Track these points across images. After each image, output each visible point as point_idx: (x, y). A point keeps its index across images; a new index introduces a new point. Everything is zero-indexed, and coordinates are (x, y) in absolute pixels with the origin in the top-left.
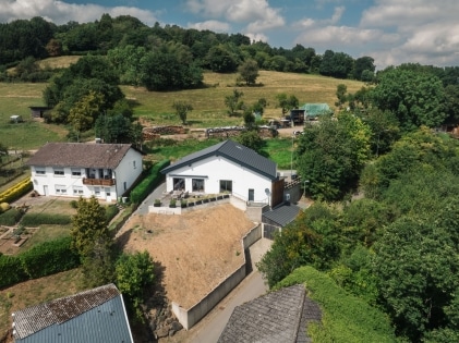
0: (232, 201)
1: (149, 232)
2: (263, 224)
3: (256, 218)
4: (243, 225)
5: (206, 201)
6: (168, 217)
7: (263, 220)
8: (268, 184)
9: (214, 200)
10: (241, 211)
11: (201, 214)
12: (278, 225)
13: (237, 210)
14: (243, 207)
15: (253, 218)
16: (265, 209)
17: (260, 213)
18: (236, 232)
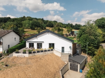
0: (54, 52)
1: (7, 65)
2: (69, 63)
3: (66, 60)
4: (60, 63)
5: (42, 51)
6: (21, 58)
7: (69, 61)
8: (71, 44)
9: (46, 51)
10: (59, 57)
11: (39, 57)
12: (78, 63)
13: (57, 56)
14: (59, 55)
15: (64, 60)
16: (70, 56)
17: (68, 58)
18: (57, 67)
